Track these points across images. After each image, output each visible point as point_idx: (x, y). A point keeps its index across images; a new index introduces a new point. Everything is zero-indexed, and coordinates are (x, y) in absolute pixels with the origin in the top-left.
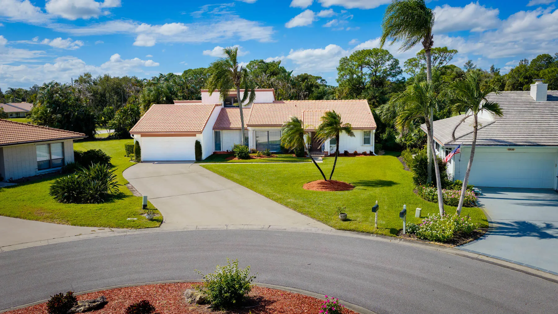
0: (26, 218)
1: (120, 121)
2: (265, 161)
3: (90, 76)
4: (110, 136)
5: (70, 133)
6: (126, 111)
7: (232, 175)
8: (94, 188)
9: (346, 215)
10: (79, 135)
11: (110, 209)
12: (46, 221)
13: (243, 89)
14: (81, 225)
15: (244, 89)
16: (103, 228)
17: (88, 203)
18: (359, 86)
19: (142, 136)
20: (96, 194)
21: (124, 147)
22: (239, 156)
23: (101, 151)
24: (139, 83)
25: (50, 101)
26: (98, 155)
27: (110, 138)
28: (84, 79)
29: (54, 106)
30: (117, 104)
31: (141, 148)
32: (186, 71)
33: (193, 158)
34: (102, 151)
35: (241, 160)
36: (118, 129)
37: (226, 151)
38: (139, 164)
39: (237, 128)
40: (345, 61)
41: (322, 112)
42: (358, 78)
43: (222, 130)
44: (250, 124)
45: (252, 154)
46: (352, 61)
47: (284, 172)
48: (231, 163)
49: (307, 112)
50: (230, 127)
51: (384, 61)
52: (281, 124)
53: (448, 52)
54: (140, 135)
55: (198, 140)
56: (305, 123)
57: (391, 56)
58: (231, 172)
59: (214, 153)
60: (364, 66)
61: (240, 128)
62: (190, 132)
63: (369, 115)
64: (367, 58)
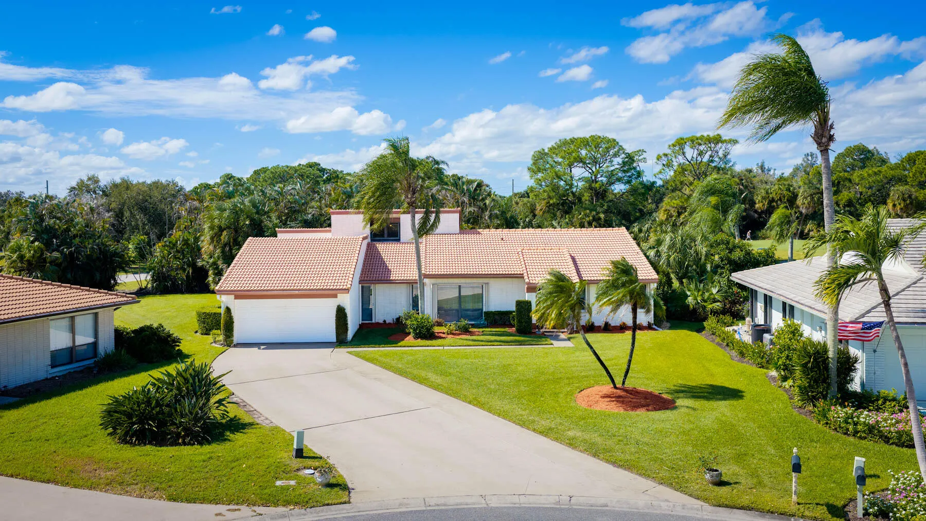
0: (67, 484)
1: (162, 261)
2: (466, 342)
3: (96, 181)
4: (141, 289)
5: (110, 294)
6: (174, 245)
7: (423, 374)
8: (190, 413)
9: (721, 474)
10: (126, 299)
11: (230, 459)
12: (111, 490)
14: (189, 501)
16: (236, 507)
17: (180, 444)
18: (567, 199)
19: (237, 297)
20: (195, 425)
21: (194, 320)
22: (416, 334)
23: (162, 327)
25: (38, 228)
26: (159, 337)
28: (88, 186)
29: (45, 237)
33: (333, 338)
34: (165, 327)
35: (420, 342)
36: (158, 277)
37: (382, 322)
38: (232, 350)
39: (403, 280)
40: (540, 156)
41: (555, 251)
42: (567, 185)
43: (375, 284)
44: (428, 273)
45: (437, 329)
46: (554, 156)
47: (520, 368)
48: (404, 347)
49: (527, 251)
50: (391, 278)
51: (609, 157)
52: (484, 273)
53: (722, 142)
54: (233, 297)
55: (342, 305)
56: (529, 273)
57: (621, 148)
58: (418, 369)
59: (361, 326)
60: (576, 164)
61: (409, 280)
62: (329, 289)
63: (639, 256)
64: (584, 152)
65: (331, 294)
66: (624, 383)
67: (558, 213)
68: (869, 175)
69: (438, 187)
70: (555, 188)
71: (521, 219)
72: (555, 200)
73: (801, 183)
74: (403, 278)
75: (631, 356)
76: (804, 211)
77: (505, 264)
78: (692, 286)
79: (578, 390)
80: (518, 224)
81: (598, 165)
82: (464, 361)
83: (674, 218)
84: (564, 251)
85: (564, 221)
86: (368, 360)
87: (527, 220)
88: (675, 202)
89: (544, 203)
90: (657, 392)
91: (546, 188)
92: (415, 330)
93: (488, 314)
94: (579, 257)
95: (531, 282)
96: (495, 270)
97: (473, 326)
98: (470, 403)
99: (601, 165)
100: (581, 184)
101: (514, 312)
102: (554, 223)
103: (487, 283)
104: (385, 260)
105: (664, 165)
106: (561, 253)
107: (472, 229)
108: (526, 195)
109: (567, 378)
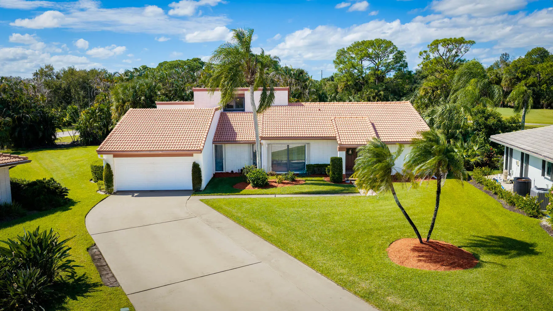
1: (86, 123)
3: (52, 69)
4: (74, 142)
6: (94, 112)
8: (24, 285)
10: (17, 159)
13: (261, 88)
15: (263, 88)
18: (359, 81)
19: (115, 156)
21: (90, 170)
22: (254, 184)
23: (53, 180)
24: (110, 78)
26: (48, 189)
27: (74, 145)
28: (46, 72)
30: (83, 101)
31: (113, 174)
32: (161, 63)
33: (190, 187)
35: (257, 190)
36: (84, 134)
37: (230, 172)
38: (112, 197)
39: (246, 141)
40: (342, 53)
41: (359, 119)
42: (359, 72)
43: (225, 143)
44: (264, 136)
45: (271, 179)
46: (351, 53)
47: (337, 218)
48: (245, 195)
49: (338, 119)
50: (237, 140)
51: (387, 54)
52: (306, 135)
53: (464, 43)
54: (112, 156)
55: (197, 162)
56: (340, 136)
57: (395, 47)
58: (253, 218)
59: (215, 175)
60: (365, 58)
61: (250, 141)
62: (186, 150)
63: (421, 123)
64: (370, 50)
65: (189, 153)
66: (428, 238)
67: (353, 91)
68: (547, 67)
69: (274, 73)
70: (351, 75)
71: (329, 95)
72: (351, 82)
73: (504, 72)
74: (245, 139)
75: (435, 215)
76: (505, 90)
77: (322, 129)
78: (459, 144)
79: (389, 243)
80: (327, 98)
81: (380, 59)
82: (292, 210)
83: (430, 94)
84: (365, 119)
85: (357, 96)
86: (215, 208)
87: (333, 95)
88: (431, 83)
89: (343, 84)
90: (456, 245)
91: (345, 75)
92: (253, 181)
93: (309, 166)
94: (377, 124)
95: (342, 143)
96: (315, 133)
97: (298, 175)
98: (296, 257)
99: (382, 59)
100: (368, 72)
101: (329, 165)
102: (350, 97)
103: (309, 144)
104: (233, 125)
105: (424, 59)
106: (364, 121)
107: (296, 102)
108: (332, 79)
109: (378, 229)
